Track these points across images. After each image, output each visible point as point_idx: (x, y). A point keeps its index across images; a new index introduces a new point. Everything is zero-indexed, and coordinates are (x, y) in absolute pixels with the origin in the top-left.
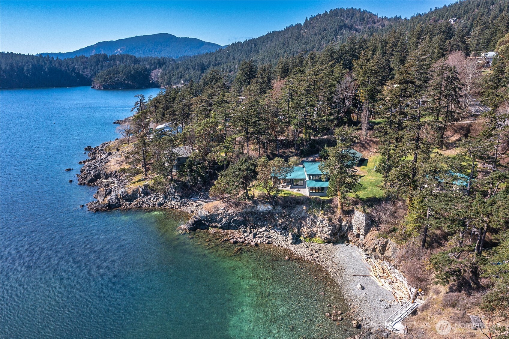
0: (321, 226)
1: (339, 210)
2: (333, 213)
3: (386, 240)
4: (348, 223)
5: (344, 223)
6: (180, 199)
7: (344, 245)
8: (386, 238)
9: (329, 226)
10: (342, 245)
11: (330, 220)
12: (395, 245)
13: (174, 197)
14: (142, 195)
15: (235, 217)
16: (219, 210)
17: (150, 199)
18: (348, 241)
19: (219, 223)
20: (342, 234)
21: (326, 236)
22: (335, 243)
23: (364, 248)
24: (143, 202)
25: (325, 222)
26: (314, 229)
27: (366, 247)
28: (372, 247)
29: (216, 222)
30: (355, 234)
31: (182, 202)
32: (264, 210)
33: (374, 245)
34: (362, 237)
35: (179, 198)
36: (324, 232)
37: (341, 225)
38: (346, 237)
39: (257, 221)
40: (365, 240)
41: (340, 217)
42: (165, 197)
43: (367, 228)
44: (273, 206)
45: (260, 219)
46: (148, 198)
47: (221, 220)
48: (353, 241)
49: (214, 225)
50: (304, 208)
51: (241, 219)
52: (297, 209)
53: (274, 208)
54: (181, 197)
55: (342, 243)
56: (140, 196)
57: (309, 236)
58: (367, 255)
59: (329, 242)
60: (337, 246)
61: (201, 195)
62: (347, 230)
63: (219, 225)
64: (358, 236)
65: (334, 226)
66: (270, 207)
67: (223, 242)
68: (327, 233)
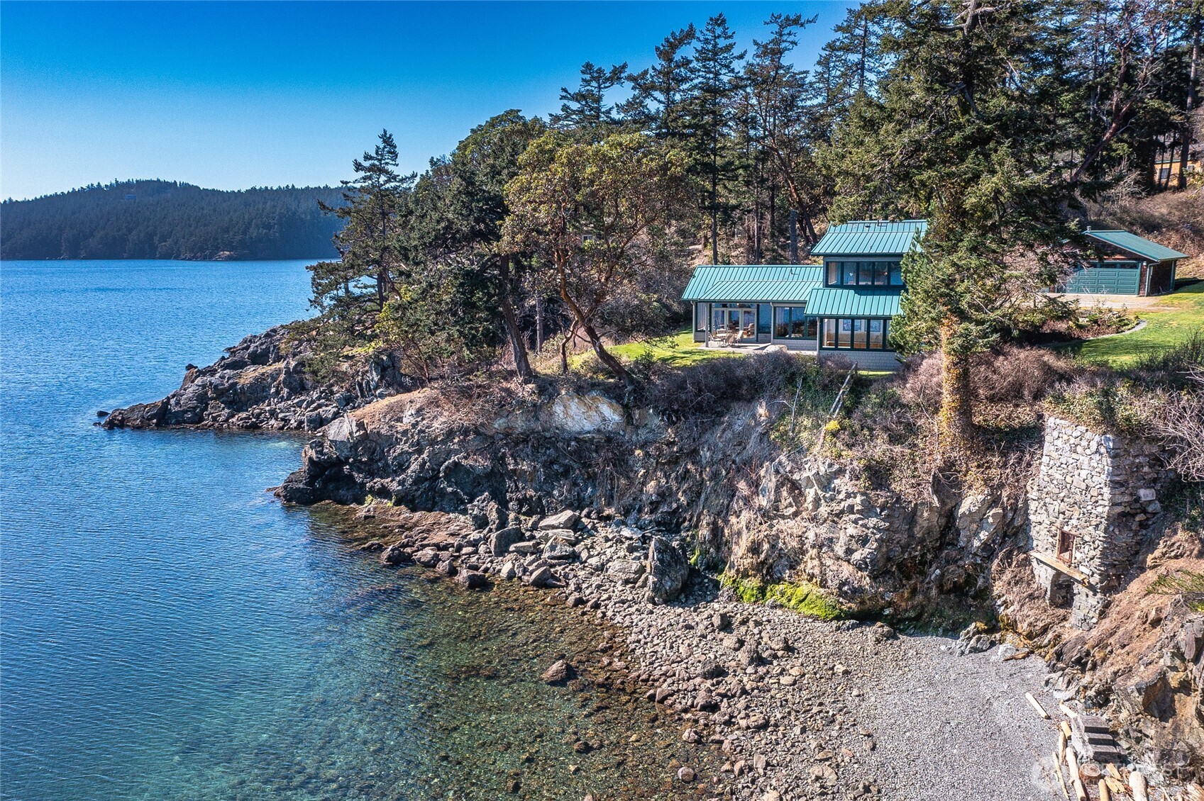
0: (824, 510)
1: (943, 423)
2: (904, 433)
4: (995, 502)
5: (970, 502)
7: (957, 644)
9: (868, 510)
10: (945, 644)
11: (878, 475)
15: (456, 452)
18: (994, 625)
19: (394, 474)
20: (955, 575)
21: (847, 571)
22: (900, 625)
23: (1087, 678)
24: (272, 413)
25: (844, 484)
26: (788, 528)
27: (1106, 671)
29: (385, 472)
30: (1044, 577)
32: (588, 426)
33: (1166, 661)
34: (1086, 603)
36: (840, 549)
37: (949, 516)
38: (984, 593)
39: (552, 478)
40: (1106, 624)
41: (949, 465)
43: (1124, 538)
44: (625, 407)
45: (566, 472)
47: (402, 467)
48: (1023, 627)
49: (379, 483)
50: (762, 411)
51: (481, 463)
52: (730, 425)
53: (628, 418)
55: (953, 631)
57: (759, 567)
58: (1102, 736)
59: (865, 617)
60: (909, 643)
62: (988, 551)
63: (395, 486)
64: (1063, 591)
65: (909, 516)
66: (610, 413)
68: (857, 556)
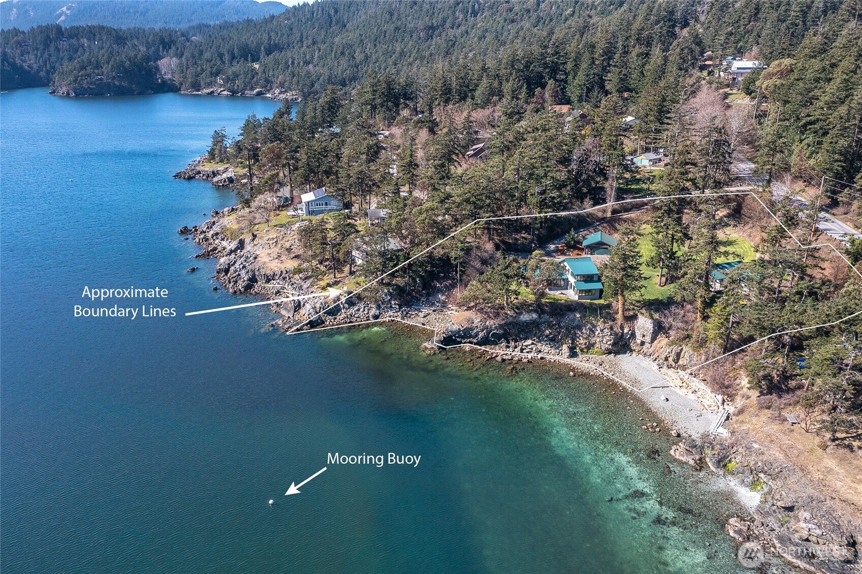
0: (601, 335)
1: (619, 316)
2: (614, 320)
3: (680, 348)
4: (630, 330)
5: (626, 331)
6: (400, 308)
7: (627, 355)
8: (681, 346)
9: (611, 335)
10: (625, 355)
11: (611, 328)
12: (692, 352)
13: (391, 307)
14: (347, 306)
15: (494, 330)
16: (473, 323)
17: (359, 310)
18: (631, 351)
19: (474, 338)
20: (623, 343)
21: (607, 346)
22: (617, 353)
23: (652, 357)
24: (351, 315)
25: (606, 331)
26: (593, 340)
27: (655, 356)
28: (663, 356)
29: (471, 336)
30: (639, 342)
31: (402, 312)
32: (528, 319)
33: (667, 353)
34: (647, 345)
35: (397, 307)
36: (604, 342)
37: (622, 333)
38: (629, 345)
39: (520, 333)
40: (652, 349)
41: (622, 324)
42: (379, 307)
43: (654, 335)
44: (539, 314)
45: (523, 330)
46: (355, 309)
47: (477, 335)
48: (637, 351)
49: (468, 340)
50: (578, 315)
51: (501, 332)
52: (568, 317)
53: (540, 316)
54: (400, 306)
55: (625, 353)
56: (344, 308)
57: (586, 347)
58: (658, 365)
59: (610, 353)
60: (620, 356)
61: (423, 301)
62: (629, 338)
63: (475, 341)
64: (643, 343)
65: (616, 334)
66: (535, 316)
67: (488, 360)
68: (609, 343)
